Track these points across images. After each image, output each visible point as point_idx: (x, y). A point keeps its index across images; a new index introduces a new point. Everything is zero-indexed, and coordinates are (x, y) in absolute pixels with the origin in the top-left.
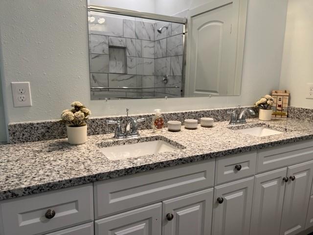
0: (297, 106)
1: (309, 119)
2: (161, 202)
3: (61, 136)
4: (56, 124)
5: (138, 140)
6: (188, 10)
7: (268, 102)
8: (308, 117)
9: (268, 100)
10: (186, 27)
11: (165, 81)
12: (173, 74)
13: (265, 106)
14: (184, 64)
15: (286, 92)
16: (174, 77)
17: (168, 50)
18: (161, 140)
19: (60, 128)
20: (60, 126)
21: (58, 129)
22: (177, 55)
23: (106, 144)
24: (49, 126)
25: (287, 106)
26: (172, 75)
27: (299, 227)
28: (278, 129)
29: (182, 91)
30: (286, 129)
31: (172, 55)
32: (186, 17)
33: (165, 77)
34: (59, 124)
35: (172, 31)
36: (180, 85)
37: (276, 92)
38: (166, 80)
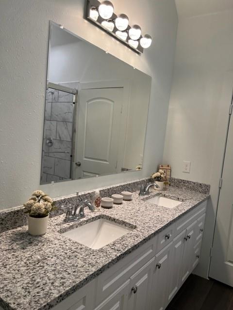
0: (176, 178)
1: (185, 188)
2: (129, 278)
3: (13, 227)
4: (11, 214)
5: (87, 221)
6: (79, 82)
7: (162, 176)
8: (185, 186)
9: (161, 174)
10: (76, 97)
11: (50, 144)
12: (60, 138)
13: (158, 179)
14: (74, 131)
15: (168, 166)
16: (61, 141)
17: (53, 114)
18: (102, 218)
19: (13, 218)
20: (13, 216)
21: (11, 219)
22: (65, 121)
23: (64, 230)
24: (3, 218)
25: (169, 177)
26: (58, 138)
27: (188, 272)
28: (172, 198)
29: (71, 156)
30: (178, 198)
31: (58, 120)
32: (77, 88)
33: (50, 139)
34: (13, 214)
35: (58, 97)
36: (69, 150)
37: (162, 166)
38: (51, 142)
